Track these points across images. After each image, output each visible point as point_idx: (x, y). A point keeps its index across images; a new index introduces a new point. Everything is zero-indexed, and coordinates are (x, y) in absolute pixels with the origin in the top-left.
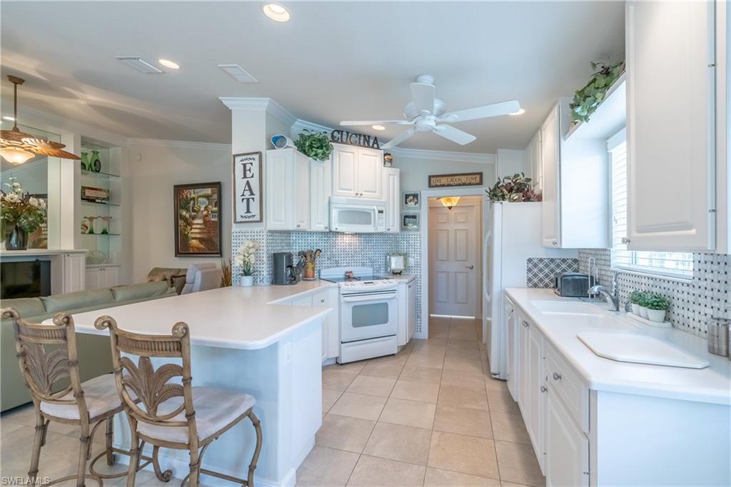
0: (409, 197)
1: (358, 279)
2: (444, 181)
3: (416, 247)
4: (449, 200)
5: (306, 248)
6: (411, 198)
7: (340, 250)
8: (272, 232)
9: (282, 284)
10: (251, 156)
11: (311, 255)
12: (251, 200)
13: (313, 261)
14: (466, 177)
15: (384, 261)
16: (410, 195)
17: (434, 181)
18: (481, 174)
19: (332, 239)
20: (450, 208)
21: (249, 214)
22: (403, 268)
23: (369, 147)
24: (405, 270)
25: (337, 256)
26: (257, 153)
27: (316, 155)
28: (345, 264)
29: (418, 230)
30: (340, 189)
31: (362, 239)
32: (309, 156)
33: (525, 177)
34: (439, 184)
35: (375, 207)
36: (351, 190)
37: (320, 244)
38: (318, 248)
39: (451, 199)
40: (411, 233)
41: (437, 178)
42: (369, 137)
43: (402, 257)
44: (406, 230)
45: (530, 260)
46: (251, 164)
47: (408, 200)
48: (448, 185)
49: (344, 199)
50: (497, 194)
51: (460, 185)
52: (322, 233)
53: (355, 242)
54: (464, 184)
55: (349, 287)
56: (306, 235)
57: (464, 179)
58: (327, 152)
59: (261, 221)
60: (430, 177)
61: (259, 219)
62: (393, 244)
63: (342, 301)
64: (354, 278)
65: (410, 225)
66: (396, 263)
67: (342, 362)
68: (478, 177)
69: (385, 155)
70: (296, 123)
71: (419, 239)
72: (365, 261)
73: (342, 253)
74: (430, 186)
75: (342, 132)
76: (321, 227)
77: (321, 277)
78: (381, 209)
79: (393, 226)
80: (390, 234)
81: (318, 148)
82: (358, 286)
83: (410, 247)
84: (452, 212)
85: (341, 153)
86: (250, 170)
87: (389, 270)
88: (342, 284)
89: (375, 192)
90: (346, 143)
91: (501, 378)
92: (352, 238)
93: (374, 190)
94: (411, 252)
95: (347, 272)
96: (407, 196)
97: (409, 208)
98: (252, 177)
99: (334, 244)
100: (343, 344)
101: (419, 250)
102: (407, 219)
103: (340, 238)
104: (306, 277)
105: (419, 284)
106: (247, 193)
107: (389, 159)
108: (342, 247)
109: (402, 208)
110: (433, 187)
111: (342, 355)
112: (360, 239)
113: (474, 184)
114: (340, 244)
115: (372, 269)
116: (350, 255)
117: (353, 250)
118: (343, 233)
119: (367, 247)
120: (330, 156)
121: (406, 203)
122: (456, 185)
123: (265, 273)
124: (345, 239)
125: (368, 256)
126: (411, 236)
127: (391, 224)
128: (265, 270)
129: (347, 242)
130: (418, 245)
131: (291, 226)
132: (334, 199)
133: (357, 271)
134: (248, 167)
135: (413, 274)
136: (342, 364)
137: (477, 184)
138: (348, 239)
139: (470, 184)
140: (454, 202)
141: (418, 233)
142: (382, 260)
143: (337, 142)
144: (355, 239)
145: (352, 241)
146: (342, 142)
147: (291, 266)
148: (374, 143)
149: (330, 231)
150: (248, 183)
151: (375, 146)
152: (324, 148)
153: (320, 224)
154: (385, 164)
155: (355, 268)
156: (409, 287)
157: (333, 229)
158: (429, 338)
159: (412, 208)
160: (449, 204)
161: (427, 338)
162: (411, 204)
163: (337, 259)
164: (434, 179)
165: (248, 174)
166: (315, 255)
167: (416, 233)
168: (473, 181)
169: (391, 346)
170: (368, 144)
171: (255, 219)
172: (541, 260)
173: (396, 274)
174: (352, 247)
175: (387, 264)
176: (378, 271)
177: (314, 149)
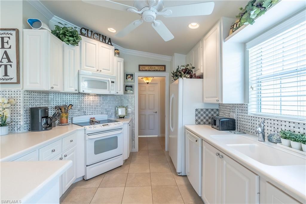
0: (128, 76)
1: (98, 122)
2: (147, 68)
3: (132, 103)
4: (148, 79)
5: (62, 103)
6: (129, 76)
7: (86, 105)
8: (30, 92)
9: (38, 130)
10: (9, 32)
11: (65, 109)
12: (9, 67)
13: (66, 112)
14: (157, 67)
15: (114, 110)
16: (129, 74)
17: (142, 68)
18: (165, 66)
19: (81, 98)
20: (148, 83)
21: (7, 77)
22: (125, 114)
23: (105, 43)
24: (126, 115)
25: (85, 108)
26: (14, 30)
27: (69, 41)
28: (90, 113)
29: (133, 94)
30: (86, 66)
31: (101, 98)
32: (63, 41)
33: (192, 66)
34: (144, 69)
35: (109, 79)
36: (94, 67)
37: (72, 101)
38: (71, 103)
39: (148, 78)
40: (129, 95)
41: (143, 67)
42: (106, 37)
43: (125, 108)
44: (126, 93)
45: (197, 110)
46: (9, 38)
47: (128, 77)
48: (149, 71)
49: (88, 72)
50: (177, 75)
51: (154, 71)
52: (74, 94)
53: (97, 100)
54: (157, 71)
55: (92, 128)
56: (62, 95)
57: (157, 68)
58: (77, 41)
59: (18, 82)
60: (140, 66)
61: (16, 81)
62: (119, 101)
63: (87, 139)
64: (96, 122)
65: (129, 91)
66: (121, 112)
67: (87, 179)
68: (163, 67)
69: (115, 50)
70: (53, 18)
71: (133, 99)
72: (103, 111)
73: (88, 106)
74: (140, 70)
75: (88, 30)
76: (72, 90)
77: (73, 122)
78: (113, 80)
79: (120, 91)
80: (118, 95)
81: (70, 36)
82: (98, 127)
83: (129, 103)
84: (147, 86)
85: (87, 43)
86: (7, 42)
87: (117, 115)
88: (87, 127)
89: (109, 70)
90: (91, 38)
91: (182, 175)
92: (95, 98)
93: (109, 69)
94: (129, 106)
95: (91, 118)
96: (127, 75)
97: (128, 82)
98: (10, 48)
99: (83, 101)
100: (88, 167)
101: (133, 104)
102: (127, 88)
103: (86, 98)
104: (61, 123)
105: (133, 123)
106: (5, 61)
107: (117, 53)
108: (88, 103)
109: (124, 81)
110: (141, 71)
111: (87, 174)
112: (100, 98)
113: (161, 71)
114: (86, 101)
115: (107, 115)
116: (94, 108)
117: (95, 105)
118: (89, 94)
119: (104, 103)
120: (79, 43)
121: (127, 79)
122: (153, 71)
123: (22, 123)
124: (90, 98)
125: (104, 108)
126: (129, 97)
127: (118, 90)
128: (22, 120)
129: (92, 100)
130: (133, 101)
131: (46, 87)
132: (83, 72)
133: (98, 117)
134: (6, 40)
135: (130, 118)
136: (87, 180)
137: (163, 71)
138: (92, 98)
139: (159, 71)
140: (150, 80)
141: (133, 95)
142: (113, 110)
143: (84, 35)
144: (97, 98)
145: (95, 99)
146: (88, 36)
147: (47, 117)
148: (108, 42)
149: (79, 93)
150: (6, 53)
151: (109, 43)
152: (75, 38)
153: (72, 87)
154: (115, 55)
155: (97, 115)
156: (129, 125)
157: (81, 91)
158: (139, 151)
159: (130, 82)
160: (148, 81)
161: (138, 151)
162: (130, 80)
163: (85, 110)
164: (142, 67)
165: (6, 45)
166: (68, 108)
167: (132, 95)
168: (161, 69)
169: (119, 161)
170: (105, 41)
171: (12, 81)
172: (202, 110)
173: (121, 118)
174: (95, 103)
175: (116, 112)
176: (111, 117)
177: (66, 37)
